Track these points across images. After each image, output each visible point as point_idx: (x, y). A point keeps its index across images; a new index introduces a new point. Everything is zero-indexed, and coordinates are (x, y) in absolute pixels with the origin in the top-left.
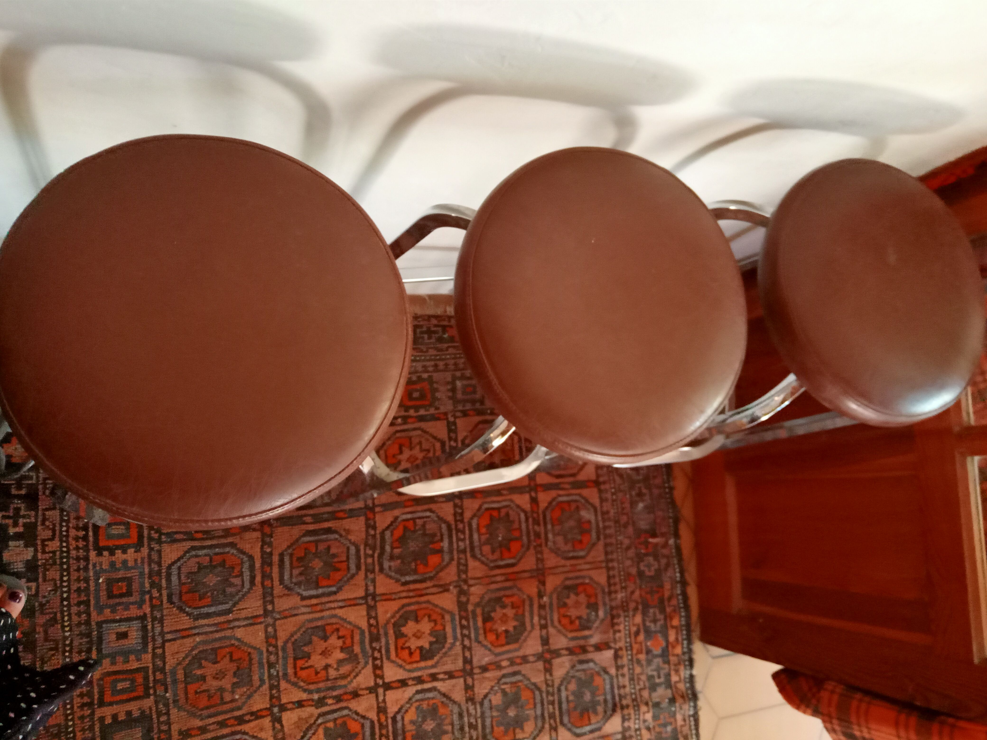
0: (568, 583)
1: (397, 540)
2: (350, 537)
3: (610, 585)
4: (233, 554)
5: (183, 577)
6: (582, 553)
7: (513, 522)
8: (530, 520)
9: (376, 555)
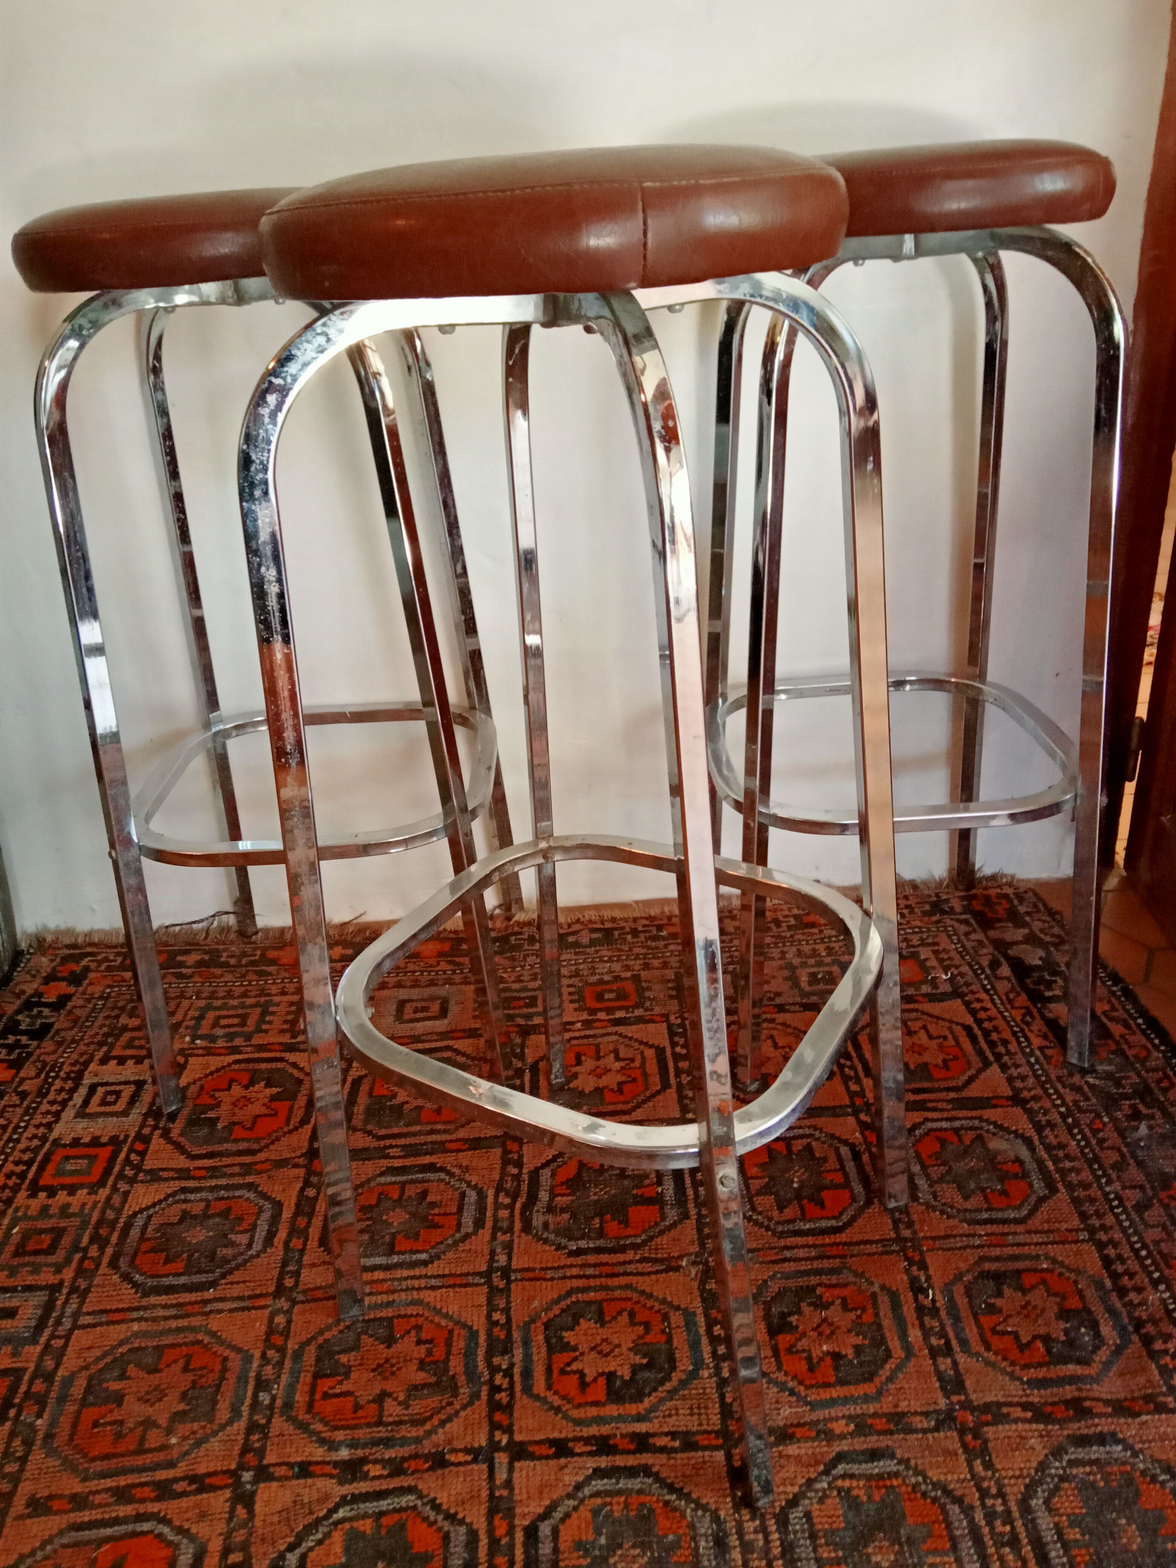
0: (987, 1266)
1: (563, 1184)
2: (467, 1177)
3: (1115, 1276)
4: (248, 1199)
5: (150, 1229)
6: (1013, 1214)
7: (825, 1159)
9: (518, 1205)
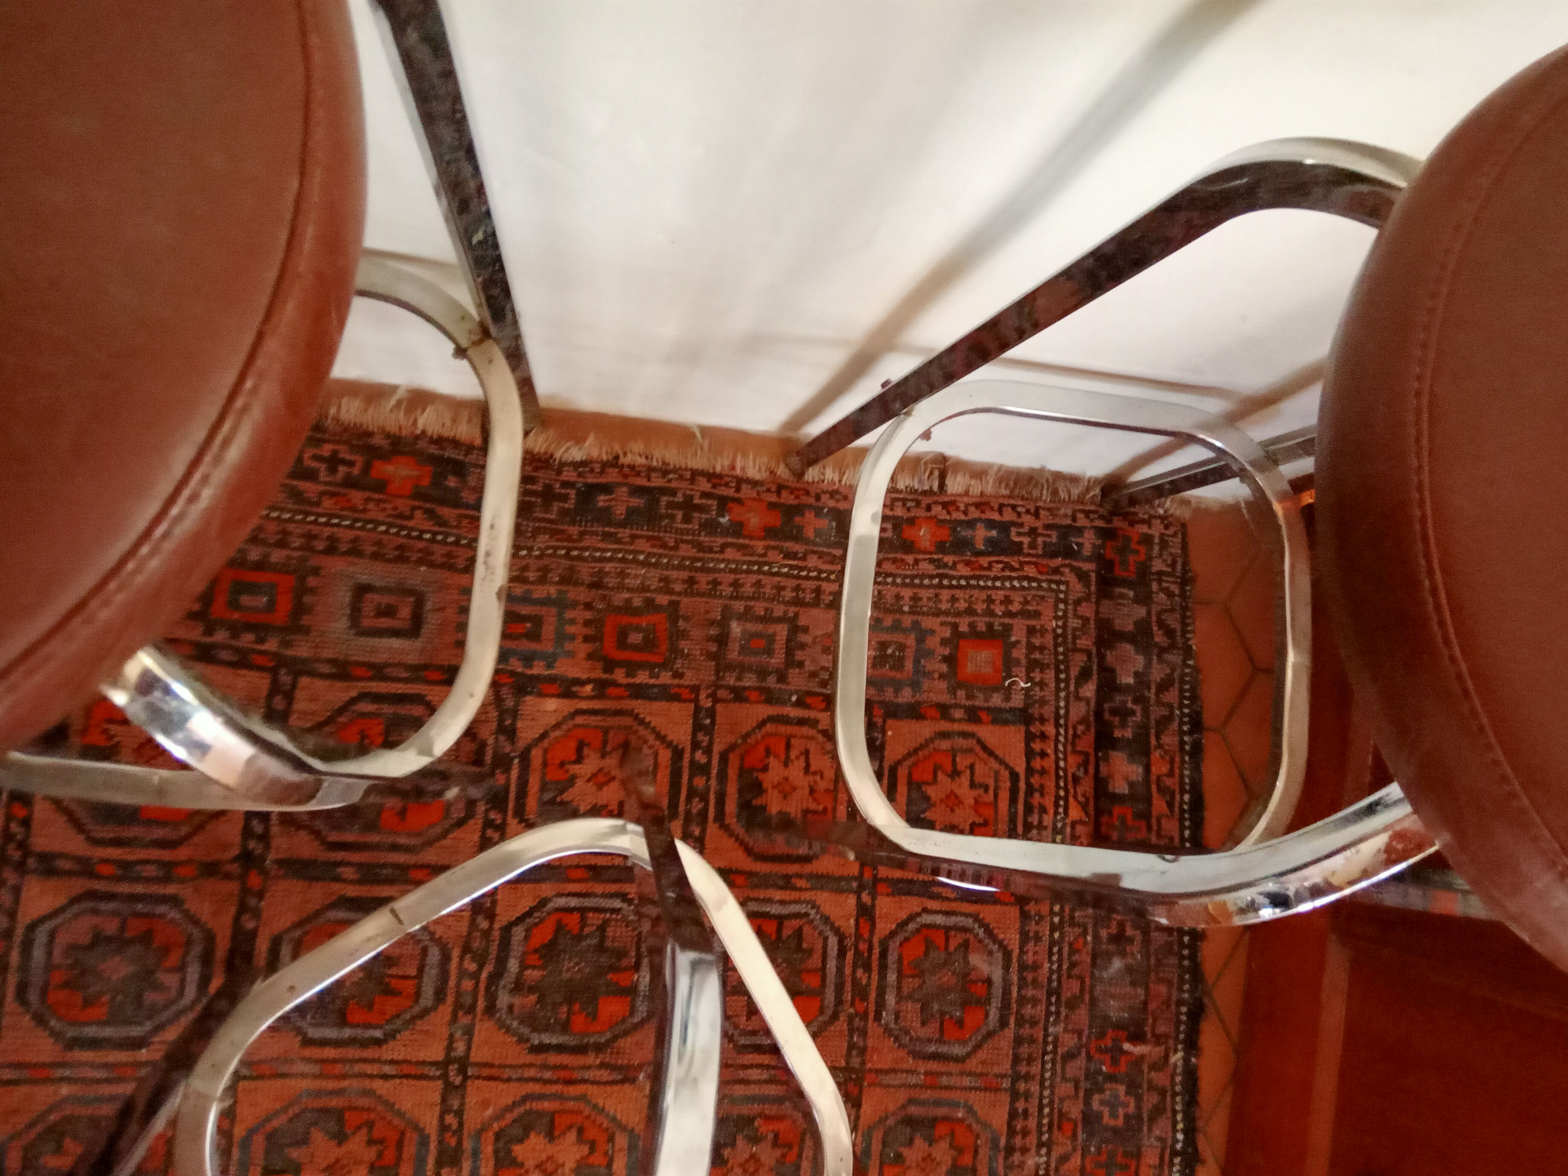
0: (913, 1110)
1: (536, 951)
3: (1011, 1132)
4: (172, 920)
5: (57, 953)
6: (957, 1050)
7: (810, 952)
8: (850, 955)
9: (484, 975)
